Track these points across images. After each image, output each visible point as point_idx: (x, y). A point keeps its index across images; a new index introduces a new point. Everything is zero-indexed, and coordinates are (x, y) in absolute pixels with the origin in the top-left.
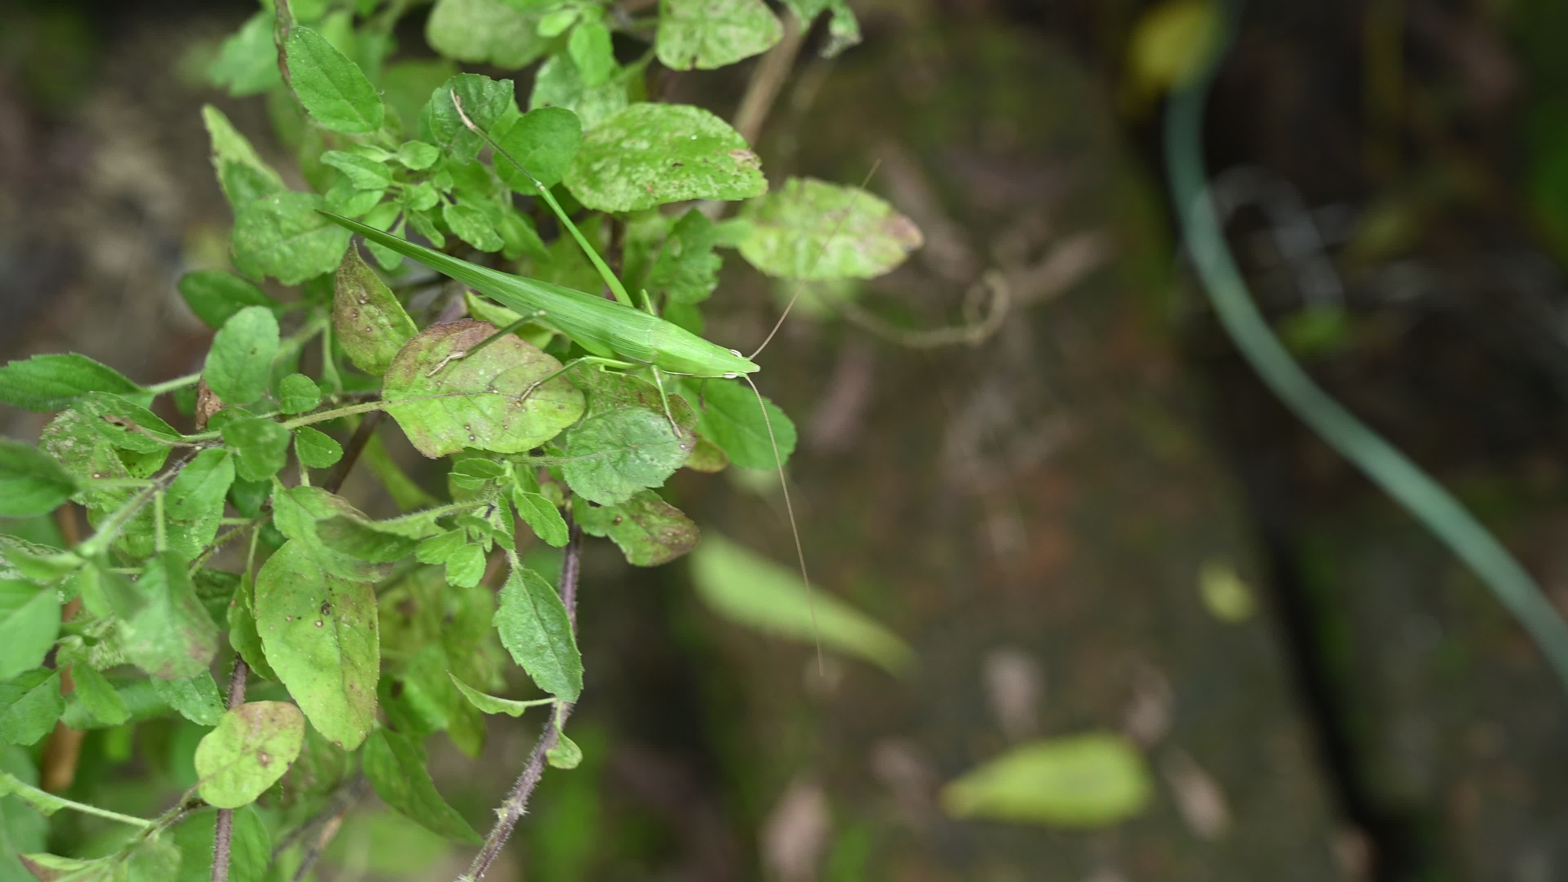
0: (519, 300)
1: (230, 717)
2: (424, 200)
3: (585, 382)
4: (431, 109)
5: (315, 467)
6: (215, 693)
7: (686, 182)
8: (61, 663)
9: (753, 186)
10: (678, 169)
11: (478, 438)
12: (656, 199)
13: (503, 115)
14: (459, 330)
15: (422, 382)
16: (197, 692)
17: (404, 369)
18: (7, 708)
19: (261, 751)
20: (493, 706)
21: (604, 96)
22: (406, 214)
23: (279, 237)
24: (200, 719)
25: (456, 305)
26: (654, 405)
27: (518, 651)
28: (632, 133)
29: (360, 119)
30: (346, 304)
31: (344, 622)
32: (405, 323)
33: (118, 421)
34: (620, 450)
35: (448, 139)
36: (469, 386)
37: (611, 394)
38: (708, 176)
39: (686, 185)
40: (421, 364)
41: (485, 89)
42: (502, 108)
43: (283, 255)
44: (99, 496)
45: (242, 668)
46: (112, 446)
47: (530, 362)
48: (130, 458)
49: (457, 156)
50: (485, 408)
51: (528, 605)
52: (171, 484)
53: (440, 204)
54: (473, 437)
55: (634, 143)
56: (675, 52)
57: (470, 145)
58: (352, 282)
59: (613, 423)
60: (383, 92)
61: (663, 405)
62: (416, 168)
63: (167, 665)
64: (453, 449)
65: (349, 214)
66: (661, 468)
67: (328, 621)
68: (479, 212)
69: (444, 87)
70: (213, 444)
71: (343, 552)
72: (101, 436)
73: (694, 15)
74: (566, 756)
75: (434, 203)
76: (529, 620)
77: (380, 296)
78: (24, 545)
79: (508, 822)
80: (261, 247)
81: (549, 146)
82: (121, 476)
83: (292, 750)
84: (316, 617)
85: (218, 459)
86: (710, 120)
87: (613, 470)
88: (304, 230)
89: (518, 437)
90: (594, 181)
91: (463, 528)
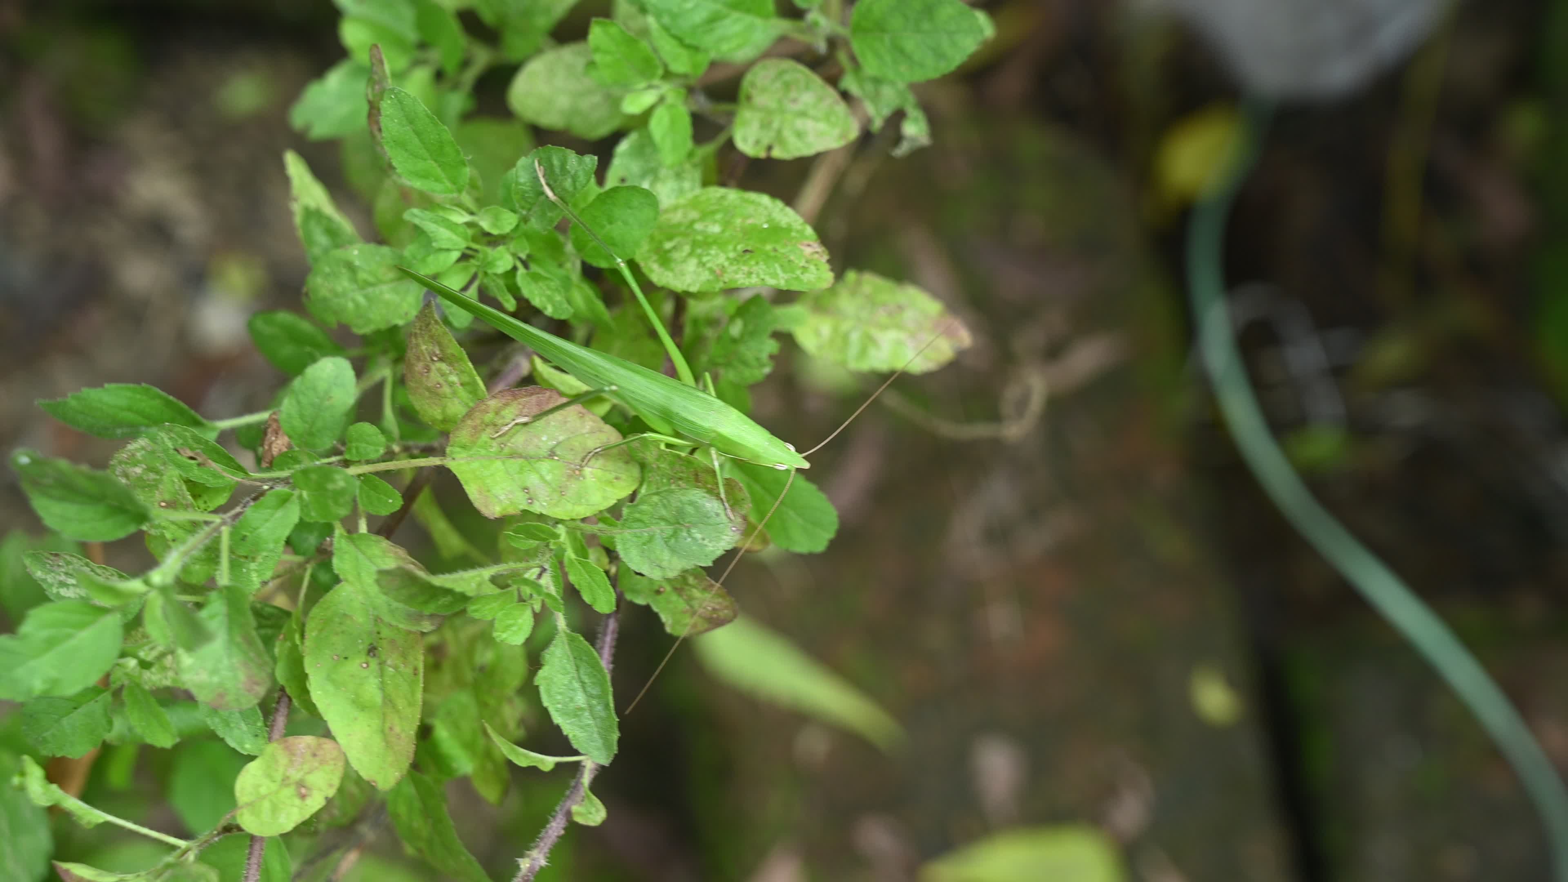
0: (585, 371)
1: (273, 748)
2: (499, 263)
3: (643, 455)
4: (514, 176)
5: (374, 513)
6: (260, 724)
7: (755, 269)
8: (114, 683)
9: (820, 278)
10: (748, 256)
11: (535, 501)
12: (725, 283)
13: (585, 189)
14: (526, 396)
15: (486, 442)
16: (243, 722)
17: (470, 429)
18: (57, 721)
19: (301, 784)
20: (526, 758)
21: (679, 176)
22: (480, 275)
23: (355, 287)
24: (243, 748)
25: (518, 365)
26: (709, 486)
27: (557, 711)
28: (705, 216)
29: (446, 181)
30: (418, 359)
31: (390, 666)
32: (475, 383)
33: (191, 454)
34: (672, 527)
35: (528, 206)
36: (531, 450)
37: (667, 470)
38: (777, 265)
39: (755, 272)
40: (487, 425)
41: (569, 163)
42: (584, 182)
43: (357, 305)
44: (163, 524)
45: (285, 699)
46: (181, 476)
47: (592, 432)
48: (197, 490)
49: (534, 224)
50: (544, 473)
51: (570, 667)
52: (237, 520)
53: (515, 269)
54: (531, 500)
55: (706, 226)
56: (751, 140)
57: (549, 214)
58: (426, 338)
59: (669, 501)
60: (470, 157)
61: (718, 487)
62: (495, 232)
63: (221, 696)
64: (511, 511)
65: (424, 271)
66: (711, 549)
67: (374, 663)
68: (552, 280)
69: (529, 156)
70: (280, 484)
71: (399, 601)
72: (171, 466)
73: (773, 105)
74: (590, 813)
75: (509, 267)
76: (570, 682)
77: (453, 355)
78: (87, 565)
79: (530, 872)
80: (337, 295)
81: (625, 223)
82: (186, 507)
83: (331, 786)
84: (363, 658)
85: (284, 501)
86: (782, 210)
87: (665, 546)
88: (380, 282)
89: (574, 504)
90: (665, 260)
91: (514, 587)
